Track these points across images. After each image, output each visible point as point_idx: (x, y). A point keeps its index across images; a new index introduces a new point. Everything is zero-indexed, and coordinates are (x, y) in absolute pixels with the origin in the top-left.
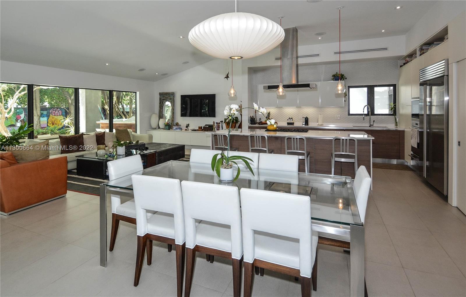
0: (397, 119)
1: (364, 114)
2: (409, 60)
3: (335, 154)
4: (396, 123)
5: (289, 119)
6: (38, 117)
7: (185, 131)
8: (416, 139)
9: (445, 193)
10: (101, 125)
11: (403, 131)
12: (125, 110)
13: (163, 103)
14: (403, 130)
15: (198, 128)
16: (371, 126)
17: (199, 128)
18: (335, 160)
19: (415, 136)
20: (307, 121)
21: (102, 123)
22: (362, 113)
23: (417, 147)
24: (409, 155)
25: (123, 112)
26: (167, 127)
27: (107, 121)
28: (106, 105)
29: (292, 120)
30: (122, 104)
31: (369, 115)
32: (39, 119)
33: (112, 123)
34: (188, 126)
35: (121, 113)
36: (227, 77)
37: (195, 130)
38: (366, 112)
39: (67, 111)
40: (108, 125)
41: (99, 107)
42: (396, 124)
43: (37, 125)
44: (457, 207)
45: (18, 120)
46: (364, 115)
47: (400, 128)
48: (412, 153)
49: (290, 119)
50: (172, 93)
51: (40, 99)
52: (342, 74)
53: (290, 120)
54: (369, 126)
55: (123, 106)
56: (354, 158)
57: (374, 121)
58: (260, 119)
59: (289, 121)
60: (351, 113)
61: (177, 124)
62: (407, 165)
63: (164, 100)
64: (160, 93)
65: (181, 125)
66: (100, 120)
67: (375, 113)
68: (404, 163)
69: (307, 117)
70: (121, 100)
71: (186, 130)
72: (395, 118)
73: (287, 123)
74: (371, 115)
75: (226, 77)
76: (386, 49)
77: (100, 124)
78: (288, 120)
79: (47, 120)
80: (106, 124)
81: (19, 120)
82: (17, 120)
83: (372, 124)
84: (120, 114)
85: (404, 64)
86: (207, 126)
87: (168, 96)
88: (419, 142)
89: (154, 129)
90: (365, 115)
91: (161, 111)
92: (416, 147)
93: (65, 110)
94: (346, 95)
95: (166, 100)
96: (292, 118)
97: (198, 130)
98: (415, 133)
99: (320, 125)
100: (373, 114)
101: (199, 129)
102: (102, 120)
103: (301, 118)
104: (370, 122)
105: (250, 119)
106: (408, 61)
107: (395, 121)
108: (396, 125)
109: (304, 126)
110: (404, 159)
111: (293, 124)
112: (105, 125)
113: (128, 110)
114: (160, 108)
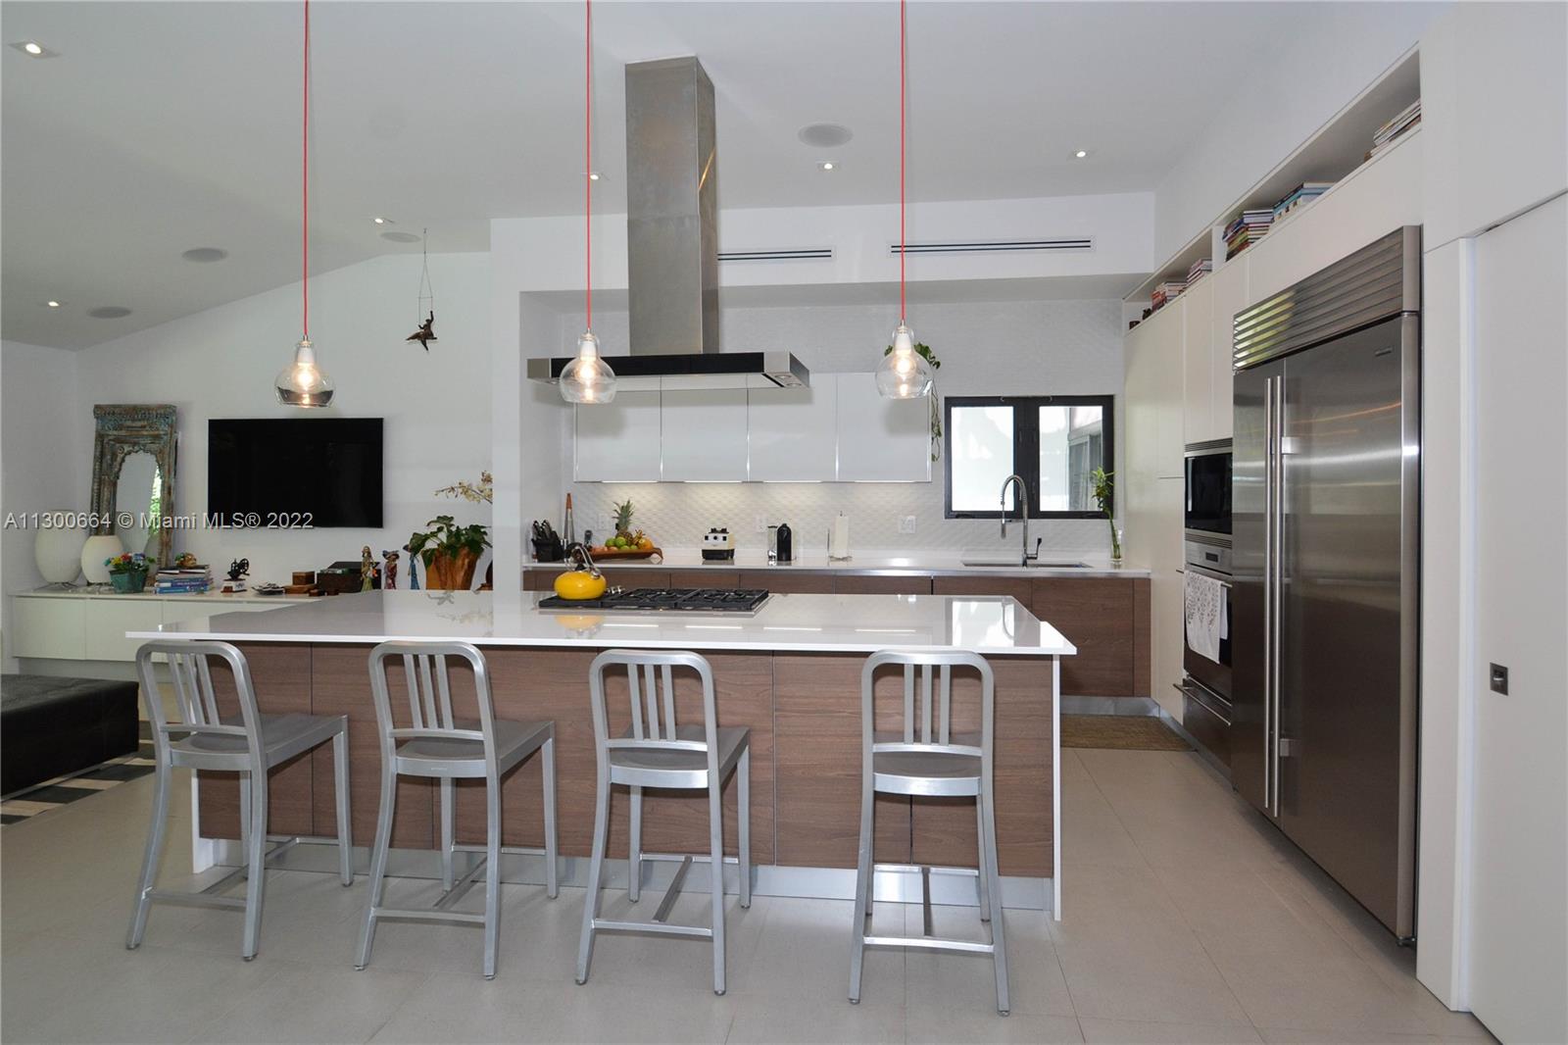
0: (1120, 533)
1: (1006, 512)
2: (1172, 294)
3: (876, 755)
4: (1116, 547)
5: (711, 536)
7: (221, 597)
8: (1211, 622)
9: (1401, 930)
11: (1145, 583)
13: (114, 456)
14: (1145, 576)
15: (289, 582)
16: (1029, 562)
17: (297, 578)
18: (878, 789)
19: (1208, 610)
20: (784, 542)
22: (999, 508)
23: (1220, 659)
24: (1175, 685)
26: (125, 578)
29: (725, 538)
31: (1022, 518)
34: (239, 572)
36: (425, 335)
37: (276, 592)
38: (1010, 506)
42: (1115, 551)
44: (1471, 1013)
46: (1006, 517)
47: (1131, 569)
48: (1184, 674)
49: (714, 535)
50: (161, 407)
52: (924, 345)
53: (715, 538)
54: (1021, 562)
56: (977, 772)
57: (1040, 541)
58: (588, 535)
59: (711, 545)
60: (956, 507)
61: (184, 564)
62: (1158, 719)
63: (119, 440)
64: (96, 407)
65: (204, 568)
67: (1043, 508)
68: (1149, 711)
69: (784, 525)
71: (228, 590)
72: (1110, 529)
73: (704, 551)
74: (1029, 517)
75: (416, 336)
76: (1084, 244)
78: (706, 538)
83: (1031, 551)
85: (1147, 313)
86: (339, 571)
87: (139, 424)
88: (1225, 637)
89: (57, 591)
90: (1008, 515)
91: (106, 494)
92: (1213, 655)
94: (939, 434)
95: (135, 444)
96: (724, 531)
97: (288, 591)
98: (1210, 596)
99: (839, 559)
100: (1036, 513)
101: (294, 583)
103: (765, 529)
104: (1025, 545)
105: (531, 536)
106: (1167, 294)
107: (1111, 538)
108: (1115, 557)
109: (773, 564)
110: (1149, 696)
111: (727, 555)
114: (100, 483)
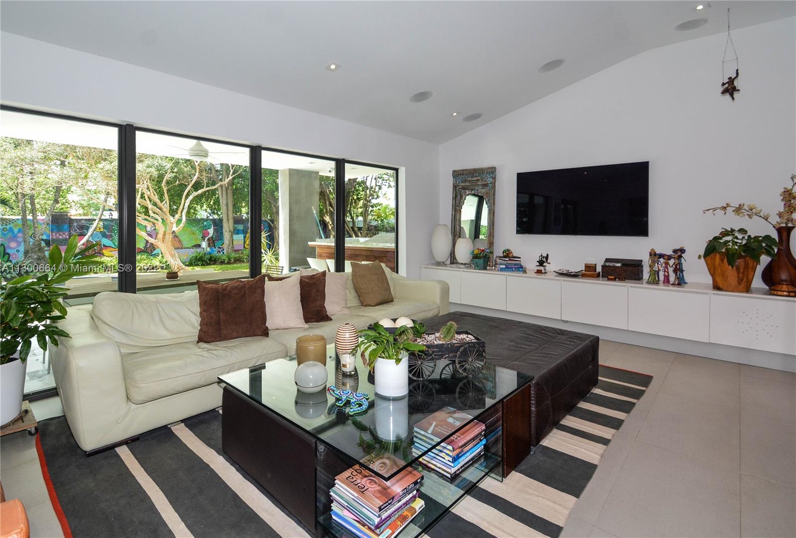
6: (230, 234)
7: (535, 275)
10: (317, 250)
12: (356, 224)
13: (461, 197)
17: (588, 267)
21: (320, 246)
25: (352, 228)
26: (481, 261)
27: (331, 242)
28: (328, 216)
30: (351, 214)
32: (232, 236)
33: (342, 247)
34: (544, 262)
35: (351, 228)
36: (730, 89)
37: (575, 275)
39: (271, 225)
40: (334, 251)
41: (315, 212)
43: (229, 246)
45: (205, 237)
50: (489, 168)
51: (234, 206)
55: (352, 218)
61: (509, 255)
63: (465, 188)
64: (454, 171)
65: (520, 258)
66: (317, 240)
70: (350, 208)
71: (539, 272)
75: (724, 91)
77: (315, 248)
79: (243, 238)
80: (328, 247)
81: (207, 238)
82: (203, 238)
84: (348, 232)
86: (616, 264)
87: (476, 178)
89: (441, 265)
91: (458, 217)
93: (269, 223)
95: (472, 190)
97: (582, 275)
101: (585, 270)
102: (320, 240)
112: (326, 251)
113: (361, 225)
114: (456, 210)
